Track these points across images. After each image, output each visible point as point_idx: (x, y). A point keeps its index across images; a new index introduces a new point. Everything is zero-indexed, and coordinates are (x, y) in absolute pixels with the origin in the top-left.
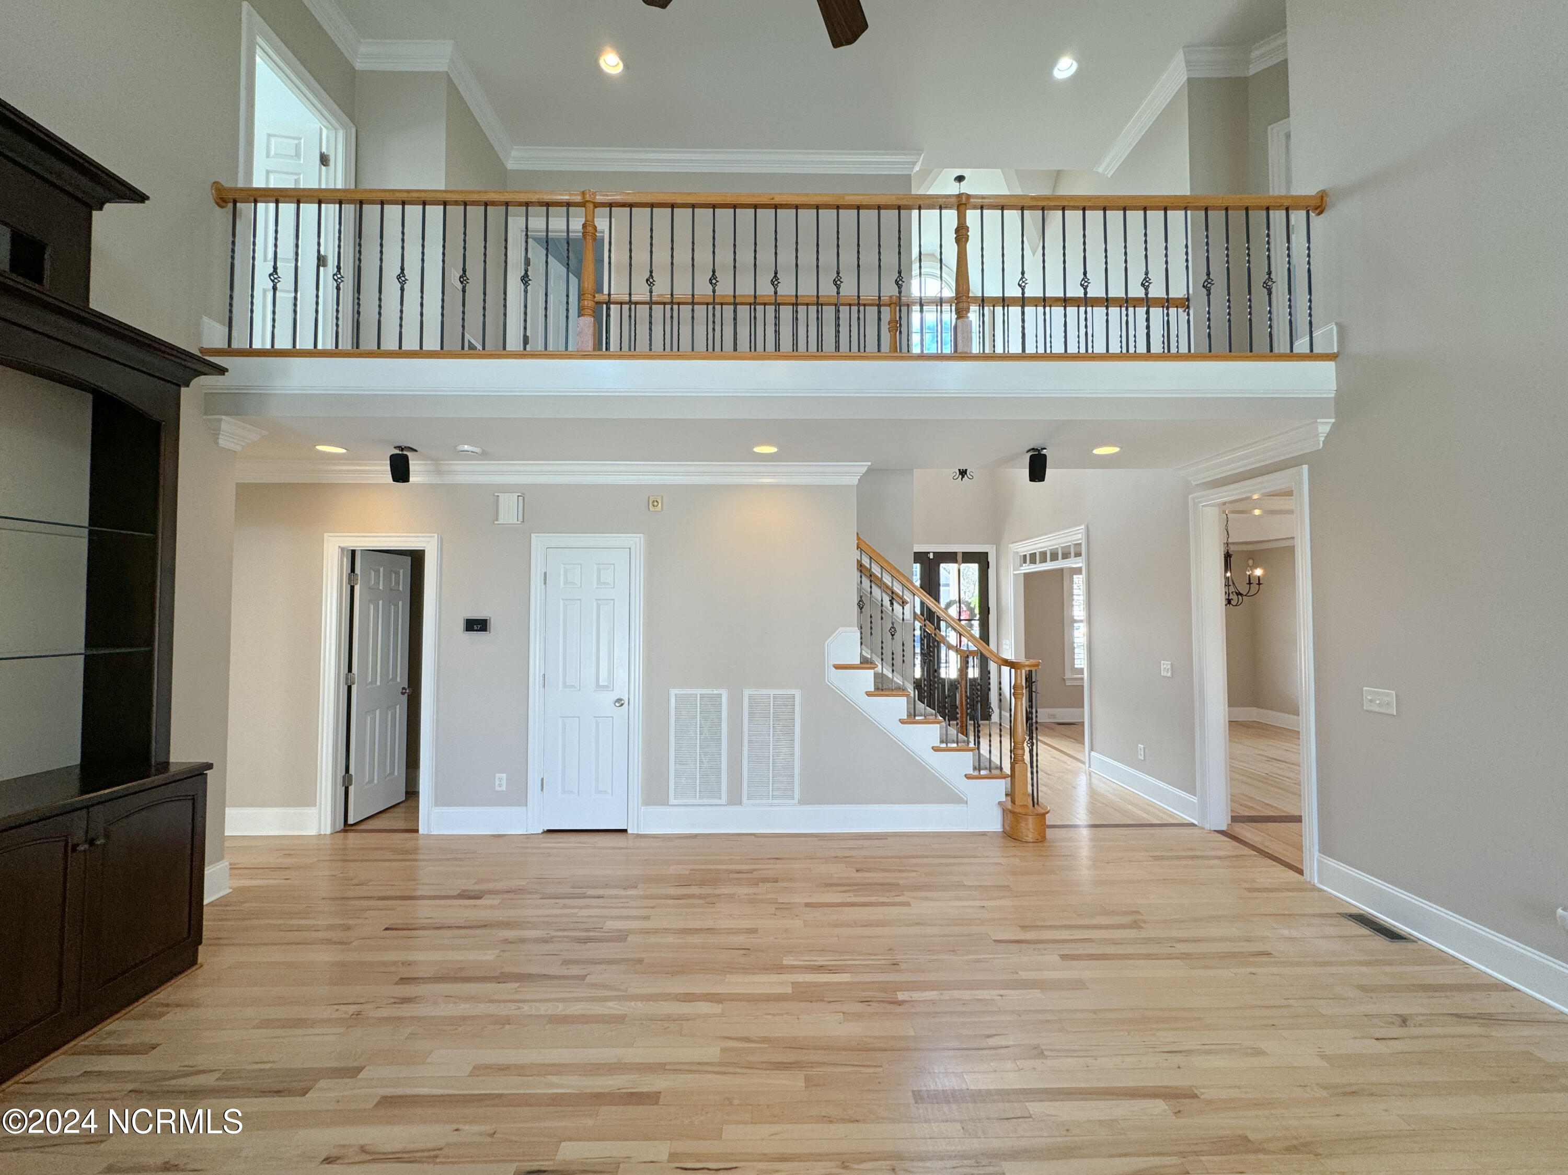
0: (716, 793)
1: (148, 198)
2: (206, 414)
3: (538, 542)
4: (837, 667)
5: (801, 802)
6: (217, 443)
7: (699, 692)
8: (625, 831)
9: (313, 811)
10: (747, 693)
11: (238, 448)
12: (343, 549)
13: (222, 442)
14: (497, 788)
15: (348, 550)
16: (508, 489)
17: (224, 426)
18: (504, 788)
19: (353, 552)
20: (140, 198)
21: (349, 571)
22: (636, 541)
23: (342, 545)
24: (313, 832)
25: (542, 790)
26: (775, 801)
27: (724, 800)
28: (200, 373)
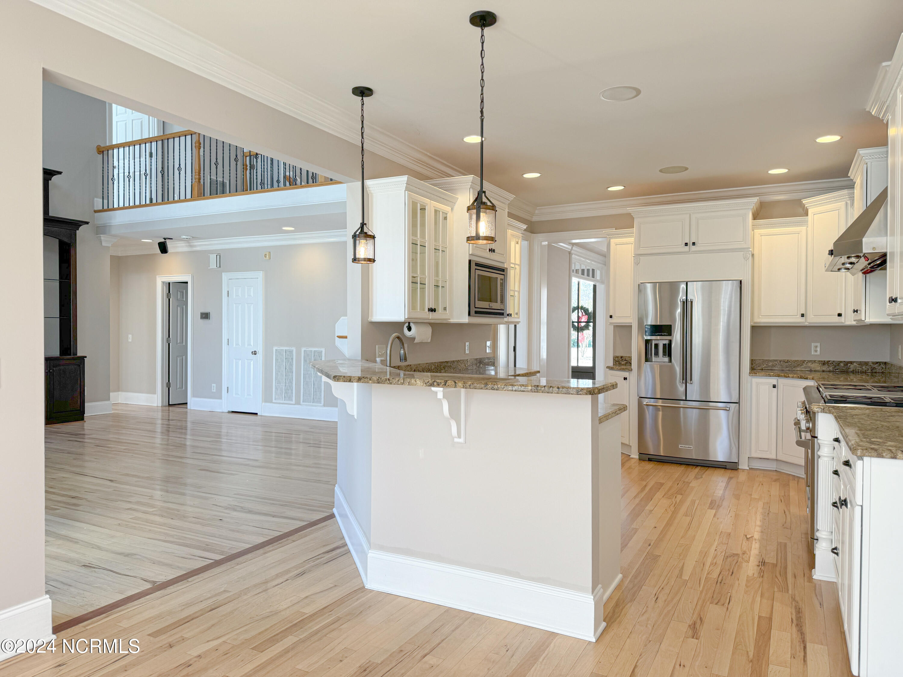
0: (290, 399)
1: (62, 172)
2: (97, 235)
3: (225, 276)
4: (340, 337)
5: (324, 406)
6: (102, 245)
7: (284, 348)
8: (257, 414)
9: (156, 396)
10: (303, 349)
11: (110, 245)
12: (163, 282)
13: (104, 244)
14: (213, 391)
15: (166, 283)
16: (211, 252)
17: (102, 238)
18: (215, 391)
19: (169, 283)
20: (60, 173)
21: (168, 292)
22: (260, 275)
23: (163, 280)
24: (156, 405)
25: (228, 392)
26: (314, 404)
27: (294, 402)
28: (81, 226)
